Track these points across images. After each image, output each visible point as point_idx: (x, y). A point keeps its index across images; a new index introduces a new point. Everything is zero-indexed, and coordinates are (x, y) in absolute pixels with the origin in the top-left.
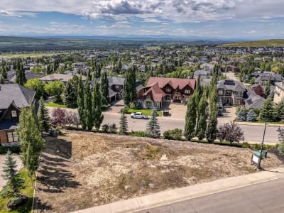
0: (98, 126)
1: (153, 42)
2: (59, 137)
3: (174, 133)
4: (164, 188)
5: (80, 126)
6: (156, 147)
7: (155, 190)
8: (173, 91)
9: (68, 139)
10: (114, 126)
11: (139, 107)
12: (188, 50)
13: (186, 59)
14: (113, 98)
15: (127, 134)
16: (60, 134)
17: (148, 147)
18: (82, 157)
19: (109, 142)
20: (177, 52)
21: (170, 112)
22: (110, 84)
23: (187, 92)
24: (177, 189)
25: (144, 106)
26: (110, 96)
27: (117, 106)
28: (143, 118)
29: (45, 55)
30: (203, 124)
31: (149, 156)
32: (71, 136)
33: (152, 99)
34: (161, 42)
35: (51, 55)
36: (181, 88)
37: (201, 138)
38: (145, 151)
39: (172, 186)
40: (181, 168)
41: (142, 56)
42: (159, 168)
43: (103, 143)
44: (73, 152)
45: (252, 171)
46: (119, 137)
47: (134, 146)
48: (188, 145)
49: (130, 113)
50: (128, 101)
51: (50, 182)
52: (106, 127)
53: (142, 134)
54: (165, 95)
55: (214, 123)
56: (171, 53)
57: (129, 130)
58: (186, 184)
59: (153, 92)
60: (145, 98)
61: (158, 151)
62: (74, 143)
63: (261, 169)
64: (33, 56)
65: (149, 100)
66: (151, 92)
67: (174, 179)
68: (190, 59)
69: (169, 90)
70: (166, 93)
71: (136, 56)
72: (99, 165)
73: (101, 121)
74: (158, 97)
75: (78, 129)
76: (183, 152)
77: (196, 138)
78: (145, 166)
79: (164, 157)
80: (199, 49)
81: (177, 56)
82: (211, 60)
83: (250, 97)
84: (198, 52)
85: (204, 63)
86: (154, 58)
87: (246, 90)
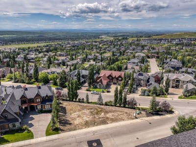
0: (76, 99)
2: (61, 105)
3: (109, 102)
4: (100, 125)
5: (68, 99)
6: (100, 109)
7: (97, 125)
8: (113, 78)
9: (64, 106)
10: (83, 99)
11: (96, 88)
13: (128, 48)
14: (82, 82)
15: (89, 103)
16: (60, 103)
17: (97, 110)
18: (71, 114)
19: (81, 107)
21: (110, 90)
22: (81, 75)
23: (120, 79)
25: (98, 87)
26: (81, 81)
27: (85, 86)
28: (97, 94)
29: (39, 45)
30: (121, 99)
31: (97, 113)
32: (65, 104)
33: (102, 83)
36: (117, 77)
37: (120, 105)
38: (96, 111)
39: (103, 124)
40: (107, 118)
41: (101, 45)
42: (99, 118)
43: (79, 108)
44: (67, 111)
45: (133, 119)
46: (85, 105)
47: (91, 109)
48: (114, 108)
49: (91, 91)
50: (90, 84)
52: (79, 99)
53: (95, 103)
54: (109, 80)
55: (125, 99)
57: (90, 101)
58: (108, 123)
59: (103, 80)
60: (98, 83)
61: (101, 111)
62: (67, 107)
63: (136, 118)
64: (31, 45)
65: (100, 84)
66: (101, 80)
67: (104, 122)
68: (131, 48)
69: (111, 78)
72: (78, 117)
73: (77, 97)
74: (105, 82)
75: (67, 100)
76: (111, 112)
77: (118, 105)
78: (95, 117)
79: (103, 114)
80: (137, 40)
81: (123, 45)
82: (144, 49)
83: (150, 82)
84: (136, 43)
85: (139, 51)
86: (108, 48)
87: (149, 79)
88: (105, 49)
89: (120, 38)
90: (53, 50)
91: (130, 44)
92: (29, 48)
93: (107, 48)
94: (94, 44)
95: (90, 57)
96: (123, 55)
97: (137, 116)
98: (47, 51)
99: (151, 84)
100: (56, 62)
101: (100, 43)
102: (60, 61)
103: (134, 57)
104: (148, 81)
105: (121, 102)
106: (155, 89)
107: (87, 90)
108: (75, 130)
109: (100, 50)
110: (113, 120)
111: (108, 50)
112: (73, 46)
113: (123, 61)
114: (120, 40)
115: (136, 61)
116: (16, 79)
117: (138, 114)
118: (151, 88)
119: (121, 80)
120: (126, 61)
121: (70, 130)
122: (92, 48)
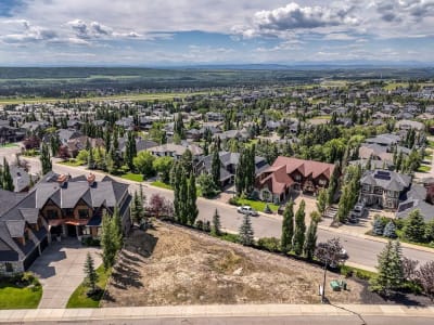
0: (192, 221)
1: (337, 72)
2: (149, 232)
3: (269, 241)
4: (212, 302)
5: (176, 218)
6: (237, 257)
9: (156, 234)
10: (208, 223)
12: (390, 88)
13: (380, 108)
14: (227, 182)
15: (219, 235)
19: (195, 243)
20: (369, 94)
22: (225, 164)
23: (321, 182)
24: (223, 306)
25: (261, 197)
26: (222, 179)
27: (229, 192)
29: (179, 96)
31: (225, 267)
33: (271, 190)
34: (351, 72)
35: (185, 95)
36: (314, 176)
37: (297, 253)
38: (224, 260)
39: (220, 302)
40: (241, 287)
41: (310, 99)
42: (219, 283)
43: (188, 244)
44: (156, 249)
45: (311, 301)
47: (216, 252)
49: (240, 204)
50: (240, 187)
51: (121, 280)
52: (200, 222)
53: (234, 239)
54: (293, 182)
56: (358, 95)
57: (222, 230)
58: (235, 302)
59: (274, 180)
60: (262, 186)
61: (237, 262)
62: (161, 238)
63: (326, 301)
65: (266, 189)
66: (271, 179)
67: (226, 297)
68: (387, 108)
69: (298, 178)
70: (295, 180)
71: (300, 99)
72: (166, 270)
73: (195, 216)
74: (278, 188)
75: (172, 222)
78: (208, 278)
79: (239, 271)
80: (410, 89)
81: (368, 100)
82: (424, 111)
83: (409, 200)
84: (406, 94)
85: (408, 115)
86: (328, 105)
87: (407, 189)
88: (318, 108)
89: (364, 83)
90: (201, 107)
91: (389, 99)
92: (156, 102)
93: (323, 105)
94: (295, 95)
95: (272, 124)
96: (361, 123)
97: (332, 295)
98: (188, 110)
99: (411, 205)
100: (194, 131)
101: (310, 95)
102: (202, 131)
103: (390, 129)
104: (403, 195)
105: (300, 245)
106: (417, 220)
107: (232, 203)
108: (141, 304)
109: (306, 111)
110: (254, 296)
111: (325, 111)
112: (246, 101)
113: (353, 138)
114: (362, 88)
115: (390, 139)
116: (92, 161)
117: (337, 289)
118: (406, 217)
119: (326, 187)
120: (360, 137)
121: (129, 303)
122: (288, 105)
